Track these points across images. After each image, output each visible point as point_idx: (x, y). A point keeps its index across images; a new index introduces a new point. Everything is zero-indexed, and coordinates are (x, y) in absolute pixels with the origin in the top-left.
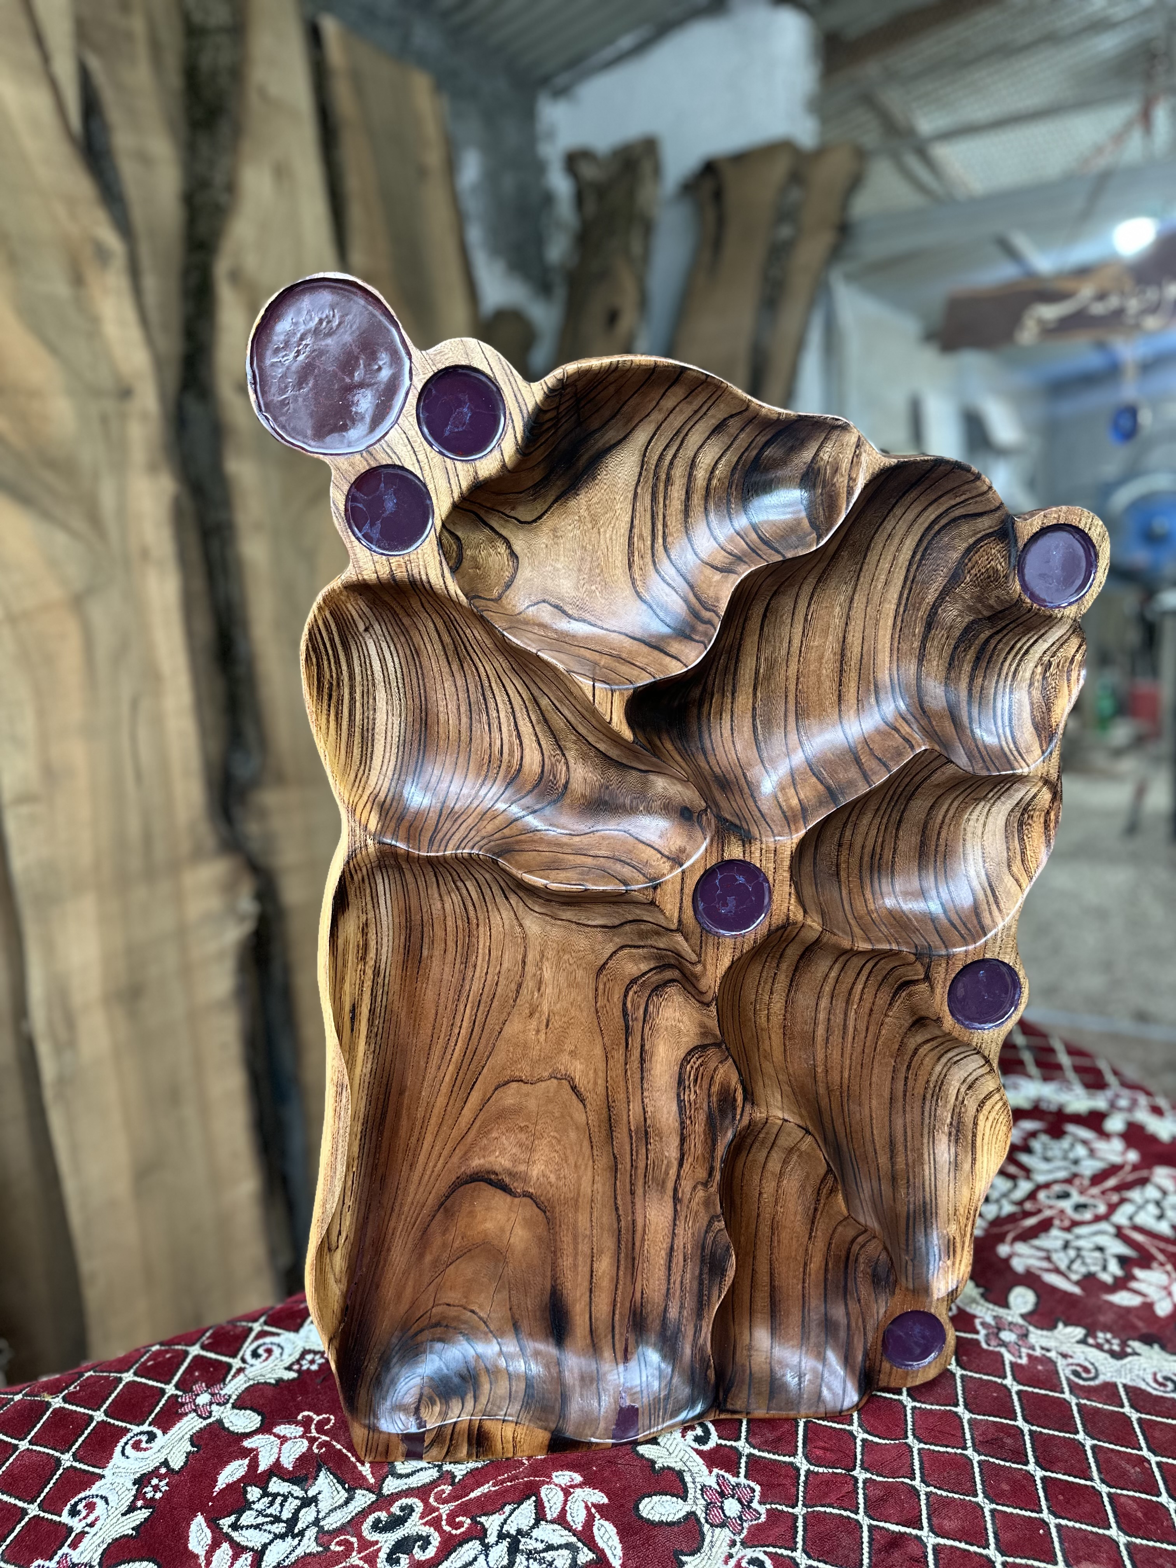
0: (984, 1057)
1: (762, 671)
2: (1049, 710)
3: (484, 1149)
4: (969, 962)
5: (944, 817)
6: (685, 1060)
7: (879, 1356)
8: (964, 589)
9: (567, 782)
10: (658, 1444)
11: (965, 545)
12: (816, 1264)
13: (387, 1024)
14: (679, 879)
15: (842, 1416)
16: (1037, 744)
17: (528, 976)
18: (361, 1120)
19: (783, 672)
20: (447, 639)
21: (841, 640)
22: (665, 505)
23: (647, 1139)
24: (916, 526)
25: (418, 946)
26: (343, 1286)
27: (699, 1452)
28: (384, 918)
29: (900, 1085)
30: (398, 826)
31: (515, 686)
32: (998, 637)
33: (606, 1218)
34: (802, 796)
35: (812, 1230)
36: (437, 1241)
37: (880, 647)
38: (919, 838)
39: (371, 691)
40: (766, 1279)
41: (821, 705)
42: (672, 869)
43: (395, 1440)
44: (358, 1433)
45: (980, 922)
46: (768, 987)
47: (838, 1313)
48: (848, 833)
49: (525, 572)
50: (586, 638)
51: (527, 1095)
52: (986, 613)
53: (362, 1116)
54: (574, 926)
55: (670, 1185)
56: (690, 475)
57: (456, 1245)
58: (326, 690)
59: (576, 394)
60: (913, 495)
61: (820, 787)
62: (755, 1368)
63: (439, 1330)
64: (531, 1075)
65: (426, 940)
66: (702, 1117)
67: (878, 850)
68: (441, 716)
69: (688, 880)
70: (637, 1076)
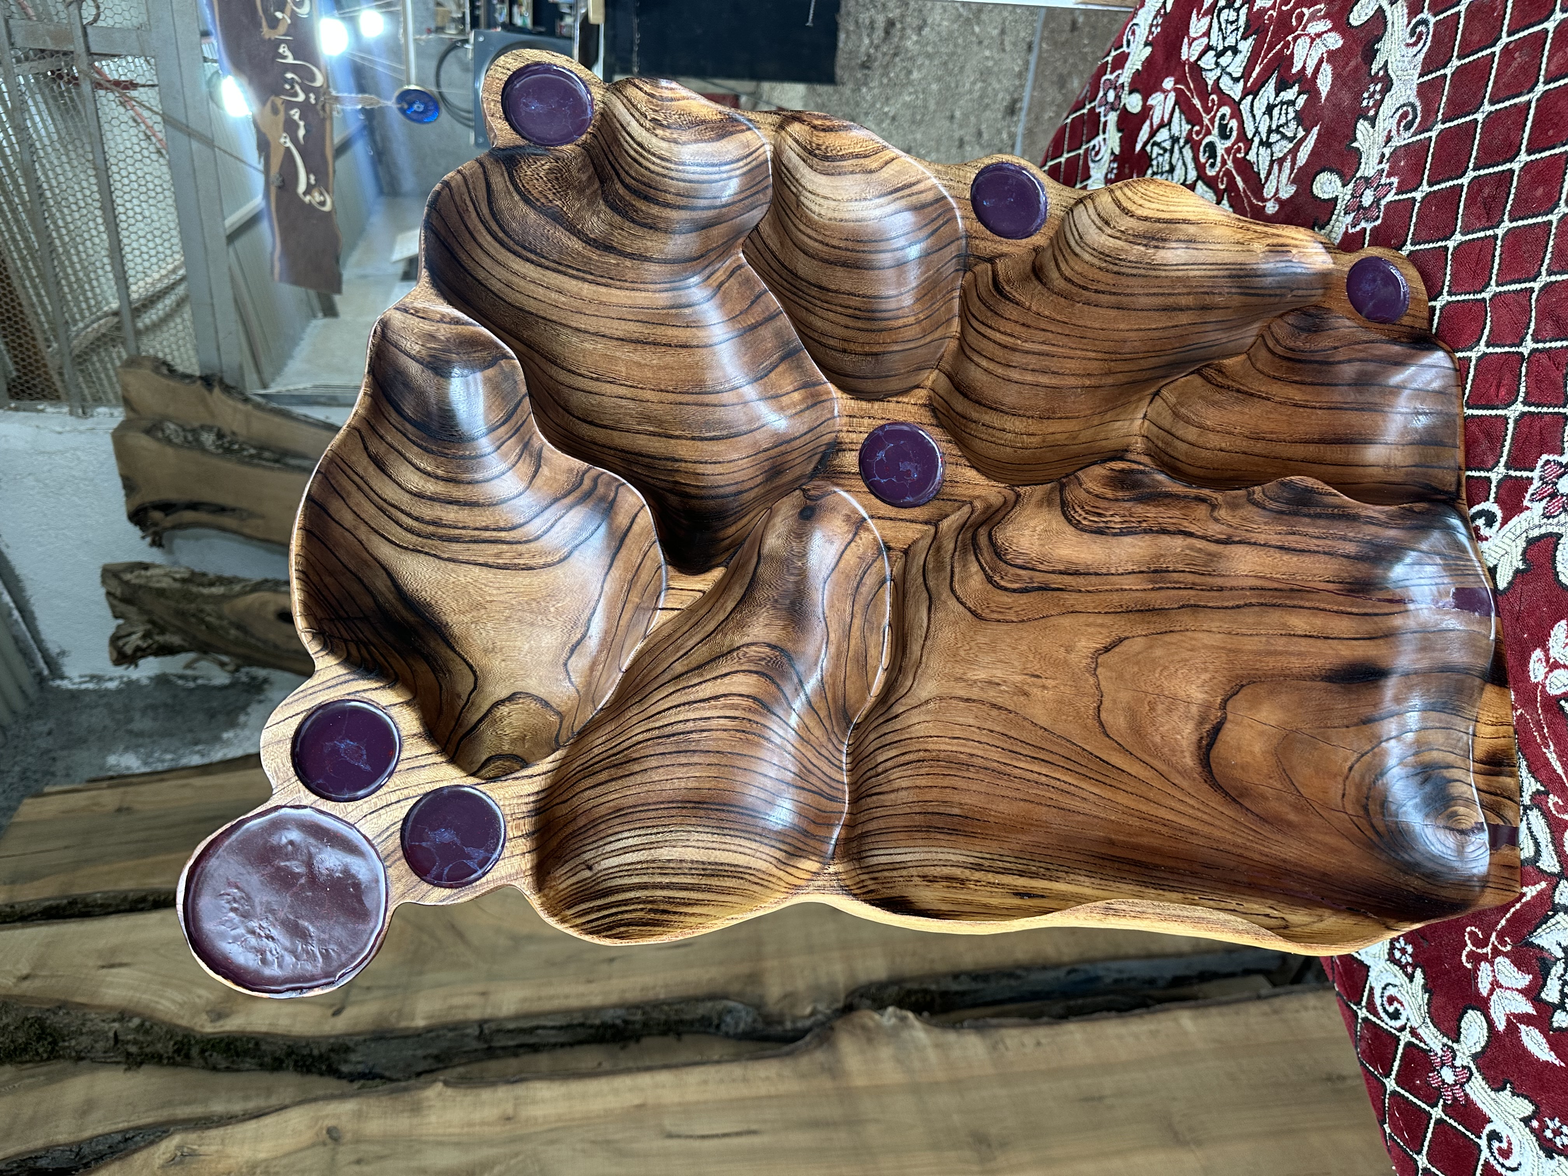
0: (1076, 204)
1: (652, 429)
2: (703, 122)
3: (1173, 751)
4: (974, 216)
5: (816, 240)
6: (1077, 525)
7: (1395, 328)
8: (569, 208)
9: (769, 645)
10: (1495, 567)
11: (521, 204)
12: (1296, 394)
13: (1036, 857)
14: (880, 522)
15: (1461, 368)
16: (741, 136)
17: (984, 696)
18: (1143, 889)
19: (654, 407)
20: (604, 776)
21: (620, 343)
22: (464, 528)
23: (1162, 571)
24: (499, 257)
25: (948, 819)
26: (1327, 913)
27: (1505, 522)
28: (917, 857)
29: (1104, 298)
30: (814, 837)
31: (659, 700)
32: (623, 174)
33: (1249, 618)
34: (790, 388)
35: (1260, 397)
36: (1274, 806)
37: (630, 302)
38: (838, 268)
39: (660, 864)
40: (1312, 448)
41: (691, 367)
42: (868, 530)
43: (1497, 858)
44: (1489, 899)
45: (931, 204)
46: (998, 434)
47: (1349, 371)
48: (831, 342)
49: (532, 685)
50: (609, 618)
51: (1114, 701)
52: (597, 185)
53: (1138, 888)
54: (928, 643)
55: (1213, 547)
56: (431, 499)
57: (1279, 786)
58: (658, 917)
59: (331, 620)
60: (463, 257)
61: (780, 369)
62: (1409, 461)
63: (1372, 807)
64: (1093, 696)
65: (942, 810)
66: (1140, 509)
67: (851, 311)
68: (690, 785)
69: (881, 513)
70: (1093, 579)
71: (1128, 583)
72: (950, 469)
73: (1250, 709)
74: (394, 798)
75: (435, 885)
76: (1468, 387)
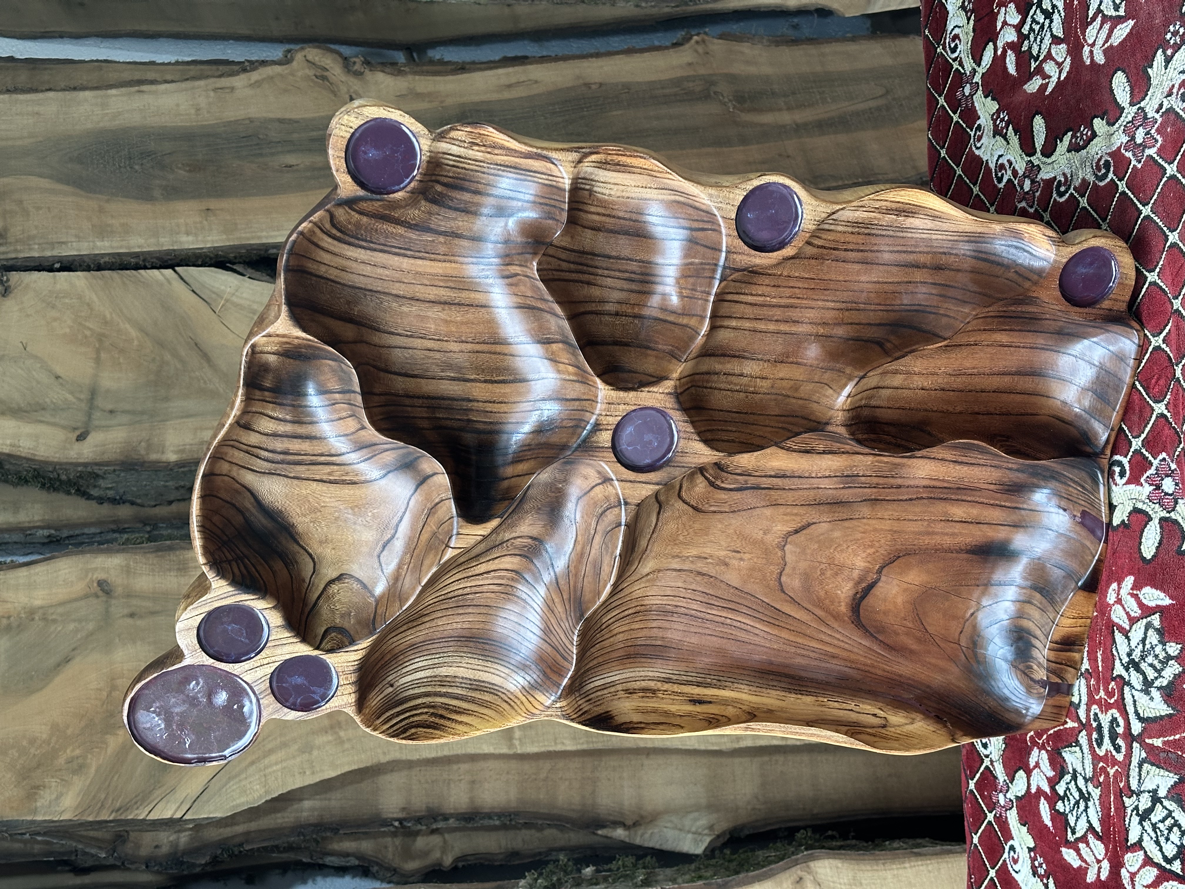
1: (452, 375)
2: (511, 149)
3: (833, 602)
4: (736, 233)
6: (788, 449)
10: (1115, 507)
12: (1003, 338)
13: (713, 673)
14: (623, 483)
15: (1143, 349)
17: (692, 567)
19: (455, 356)
20: (405, 627)
21: (431, 304)
22: (305, 455)
23: (853, 476)
24: (337, 251)
25: (652, 648)
26: (919, 717)
29: (851, 255)
34: (566, 361)
36: (903, 639)
37: (441, 271)
38: (620, 236)
39: (439, 679)
42: (612, 486)
43: (1051, 703)
49: (357, 570)
50: (413, 528)
51: (794, 569)
54: (654, 536)
55: (898, 460)
56: (281, 436)
57: (910, 625)
58: (437, 720)
61: (559, 346)
64: (778, 565)
65: (648, 642)
68: (465, 626)
69: (624, 477)
70: (796, 480)
71: (825, 483)
72: (682, 442)
73: (901, 574)
74: (265, 661)
75: (292, 709)
76: (1144, 361)
